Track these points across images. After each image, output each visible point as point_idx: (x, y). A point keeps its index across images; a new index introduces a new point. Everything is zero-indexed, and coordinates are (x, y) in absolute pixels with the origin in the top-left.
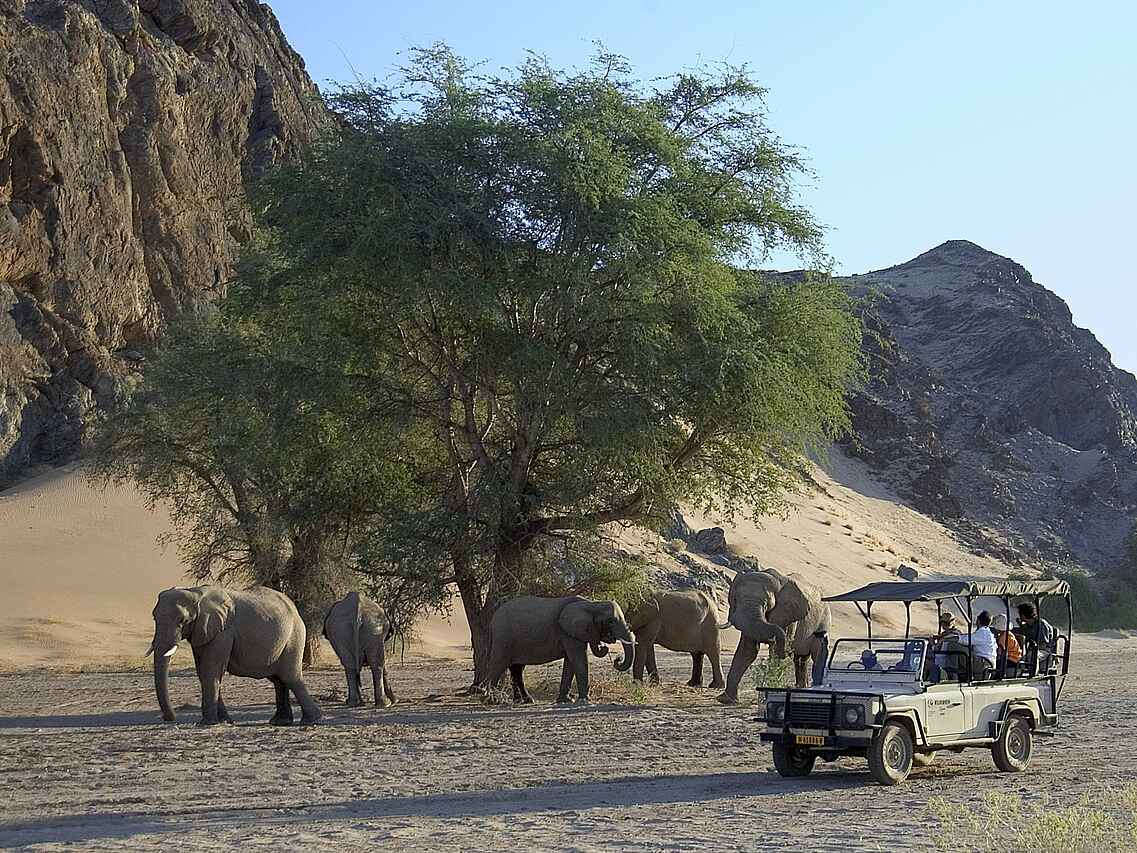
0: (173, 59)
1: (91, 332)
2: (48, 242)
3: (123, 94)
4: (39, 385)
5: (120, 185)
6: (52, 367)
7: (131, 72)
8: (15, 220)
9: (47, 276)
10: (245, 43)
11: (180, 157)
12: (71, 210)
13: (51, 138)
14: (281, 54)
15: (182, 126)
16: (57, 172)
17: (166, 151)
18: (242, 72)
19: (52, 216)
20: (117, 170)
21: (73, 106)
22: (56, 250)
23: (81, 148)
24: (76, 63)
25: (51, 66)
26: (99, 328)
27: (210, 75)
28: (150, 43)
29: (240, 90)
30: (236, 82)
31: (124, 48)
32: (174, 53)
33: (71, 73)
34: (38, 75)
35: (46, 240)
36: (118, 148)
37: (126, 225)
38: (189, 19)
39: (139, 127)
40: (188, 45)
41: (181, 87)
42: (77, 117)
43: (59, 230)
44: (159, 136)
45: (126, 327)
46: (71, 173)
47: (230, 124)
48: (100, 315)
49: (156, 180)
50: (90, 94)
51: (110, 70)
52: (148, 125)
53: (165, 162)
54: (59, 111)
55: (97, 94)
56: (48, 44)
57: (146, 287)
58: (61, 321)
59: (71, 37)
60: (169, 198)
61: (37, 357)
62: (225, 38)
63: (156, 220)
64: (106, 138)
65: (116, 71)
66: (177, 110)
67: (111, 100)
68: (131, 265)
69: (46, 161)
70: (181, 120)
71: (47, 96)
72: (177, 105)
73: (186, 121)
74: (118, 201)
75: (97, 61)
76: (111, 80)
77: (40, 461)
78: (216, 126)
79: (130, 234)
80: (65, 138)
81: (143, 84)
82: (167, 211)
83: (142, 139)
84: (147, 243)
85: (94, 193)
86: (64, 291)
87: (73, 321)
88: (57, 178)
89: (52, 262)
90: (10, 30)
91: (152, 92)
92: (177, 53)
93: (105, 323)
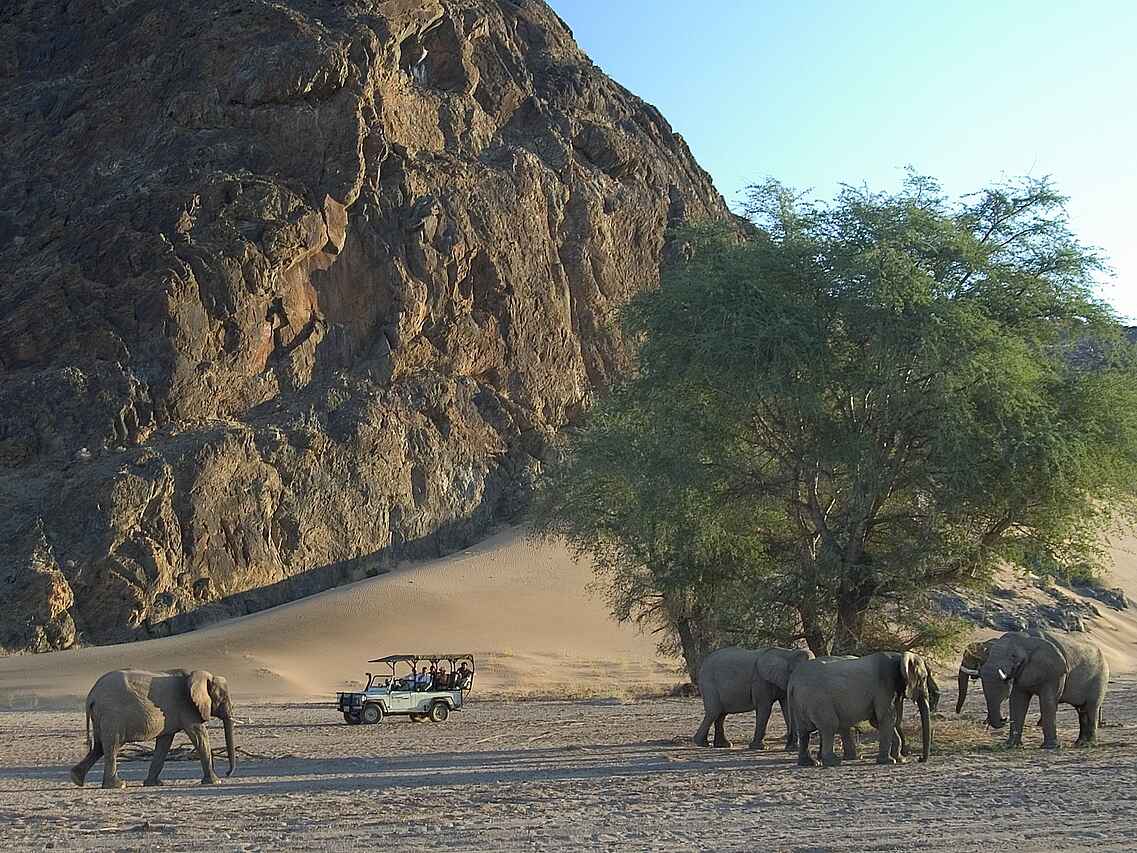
0: (602, 185)
1: (539, 413)
2: (503, 342)
3: (561, 217)
4: (498, 458)
5: (561, 292)
6: (508, 444)
7: (567, 199)
8: (477, 326)
9: (503, 370)
10: (661, 168)
11: (609, 265)
12: (520, 315)
13: (503, 257)
14: (692, 174)
15: (610, 240)
16: (508, 284)
17: (597, 260)
18: (658, 191)
19: (505, 322)
20: (558, 280)
21: (521, 231)
22: (510, 349)
23: (527, 264)
24: (522, 195)
25: (502, 199)
26: (546, 410)
27: (631, 197)
28: (582, 173)
29: (657, 206)
30: (654, 200)
31: (561, 180)
32: (602, 181)
33: (519, 204)
34: (493, 208)
35: (501, 340)
36: (558, 262)
37: (566, 325)
38: (612, 152)
39: (574, 243)
40: (613, 173)
41: (608, 208)
42: (524, 239)
43: (512, 332)
44: (591, 250)
45: (568, 408)
46: (521, 285)
47: (649, 236)
48: (546, 399)
49: (589, 286)
50: (534, 219)
51: (550, 198)
52: (582, 241)
53: (597, 271)
54: (509, 236)
55: (540, 219)
56: (500, 182)
57: (584, 374)
58: (514, 406)
59: (518, 175)
60: (601, 299)
61: (496, 436)
62: (643, 164)
63: (590, 318)
64: (548, 254)
65: (555, 200)
66: (605, 227)
67: (551, 223)
68: (570, 357)
69: (500, 276)
70: (609, 234)
71: (500, 224)
72: (606, 223)
73: (612, 235)
74: (559, 305)
75: (539, 193)
76: (551, 207)
77: (500, 521)
78: (637, 238)
79: (569, 331)
80: (515, 257)
81: (577, 207)
82: (599, 311)
83: (577, 252)
84: (583, 338)
85: (540, 299)
86: (517, 381)
87: (523, 405)
88: (509, 290)
89: (507, 358)
90: (470, 173)
91: (584, 214)
92: (604, 181)
93: (551, 405)
